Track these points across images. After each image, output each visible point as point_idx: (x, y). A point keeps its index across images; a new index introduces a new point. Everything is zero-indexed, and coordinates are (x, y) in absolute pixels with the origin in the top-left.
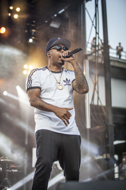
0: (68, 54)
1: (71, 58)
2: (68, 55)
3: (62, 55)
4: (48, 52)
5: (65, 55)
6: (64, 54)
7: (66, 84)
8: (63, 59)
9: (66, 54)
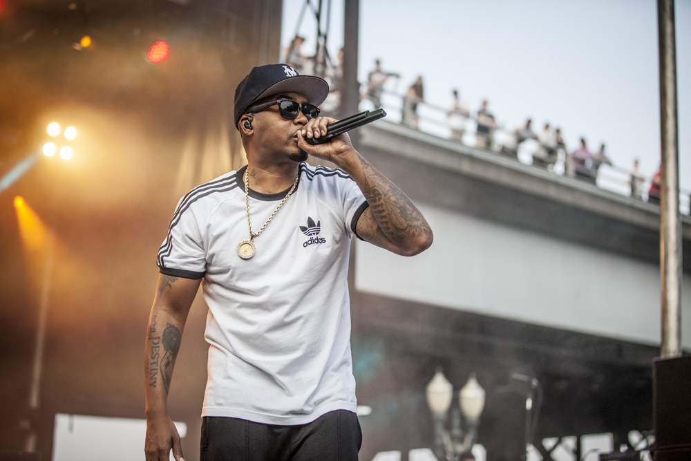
0: (326, 129)
1: (338, 145)
2: (327, 134)
3: (304, 132)
4: (244, 116)
5: (317, 135)
6: (310, 129)
7: (307, 238)
8: (307, 146)
9: (321, 128)
